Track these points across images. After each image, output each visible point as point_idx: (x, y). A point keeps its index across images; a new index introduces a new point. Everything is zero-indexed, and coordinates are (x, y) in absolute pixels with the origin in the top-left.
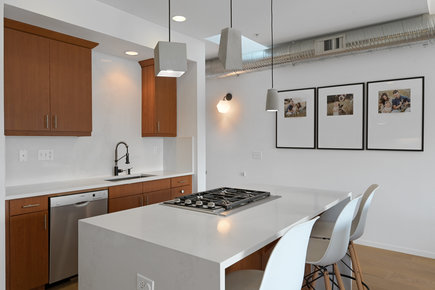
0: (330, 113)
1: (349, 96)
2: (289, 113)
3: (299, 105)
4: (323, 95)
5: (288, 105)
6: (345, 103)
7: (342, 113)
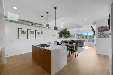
0: (30, 34)
1: (33, 32)
2: (22, 33)
3: (24, 32)
4: (29, 31)
5: (21, 31)
6: (32, 32)
7: (32, 34)
